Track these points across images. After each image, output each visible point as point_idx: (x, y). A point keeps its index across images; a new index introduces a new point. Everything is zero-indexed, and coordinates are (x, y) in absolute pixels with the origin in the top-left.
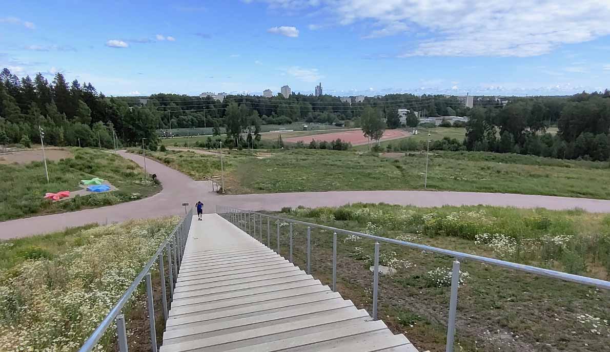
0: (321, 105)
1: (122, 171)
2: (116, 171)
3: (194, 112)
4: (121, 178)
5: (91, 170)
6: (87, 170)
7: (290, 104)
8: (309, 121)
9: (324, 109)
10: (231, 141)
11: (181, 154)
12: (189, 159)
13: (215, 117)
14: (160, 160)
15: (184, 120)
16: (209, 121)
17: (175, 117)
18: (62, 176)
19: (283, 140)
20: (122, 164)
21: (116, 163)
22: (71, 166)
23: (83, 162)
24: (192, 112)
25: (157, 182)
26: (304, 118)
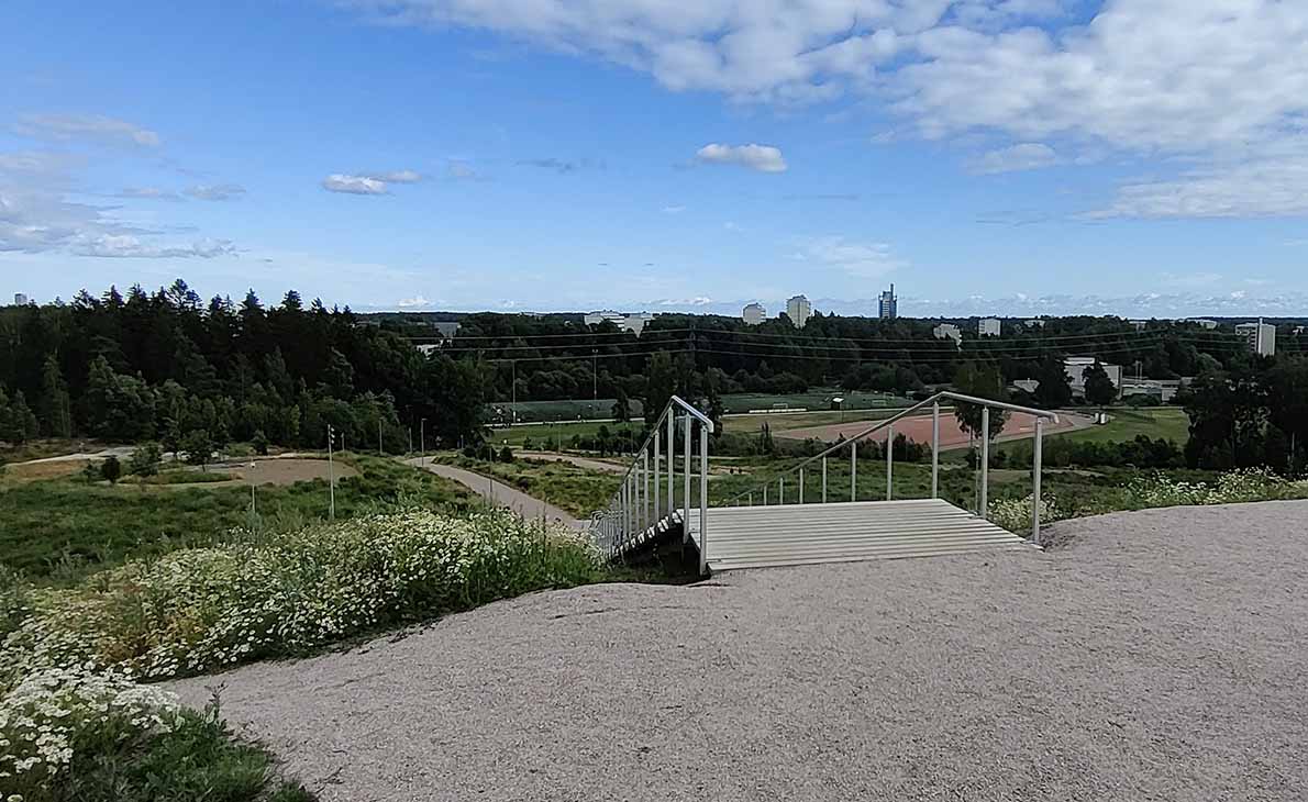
0: (885, 345)
3: (569, 361)
7: (805, 342)
11: (549, 468)
12: (565, 479)
13: (621, 374)
15: (547, 381)
16: (604, 384)
17: (525, 371)
19: (774, 435)
20: (445, 488)
21: (434, 487)
22: (363, 491)
26: (840, 378)
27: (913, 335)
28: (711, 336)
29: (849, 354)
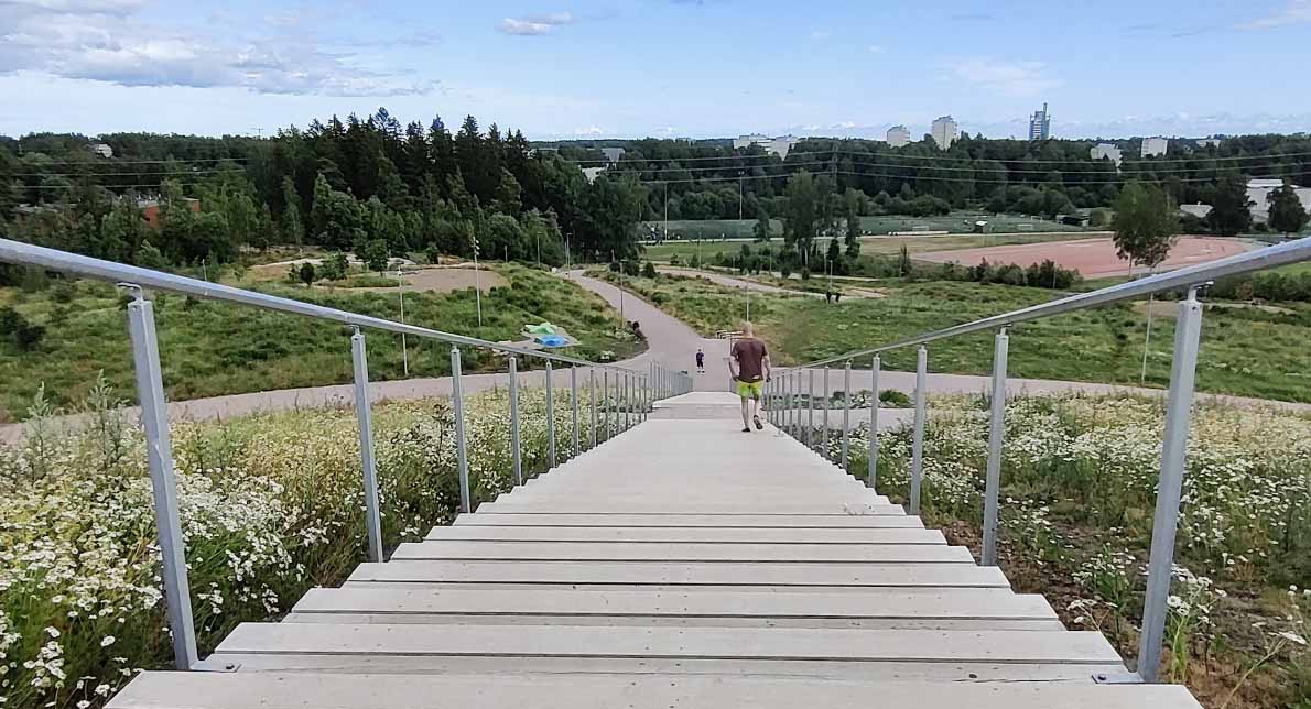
0: (1035, 167)
1: (584, 314)
2: (576, 312)
3: (718, 182)
4: (584, 325)
5: (538, 308)
6: (530, 308)
7: (949, 164)
8: (995, 209)
9: (1042, 177)
10: (793, 255)
11: (682, 284)
12: (697, 296)
13: (765, 195)
14: (646, 295)
15: (695, 201)
16: (749, 205)
17: (677, 192)
18: (499, 317)
19: (912, 257)
20: (584, 301)
21: (574, 299)
22: (509, 301)
23: (526, 294)
24: (713, 182)
25: (640, 336)
26: (984, 201)
27: (1067, 156)
28: (855, 158)
29: (994, 177)
